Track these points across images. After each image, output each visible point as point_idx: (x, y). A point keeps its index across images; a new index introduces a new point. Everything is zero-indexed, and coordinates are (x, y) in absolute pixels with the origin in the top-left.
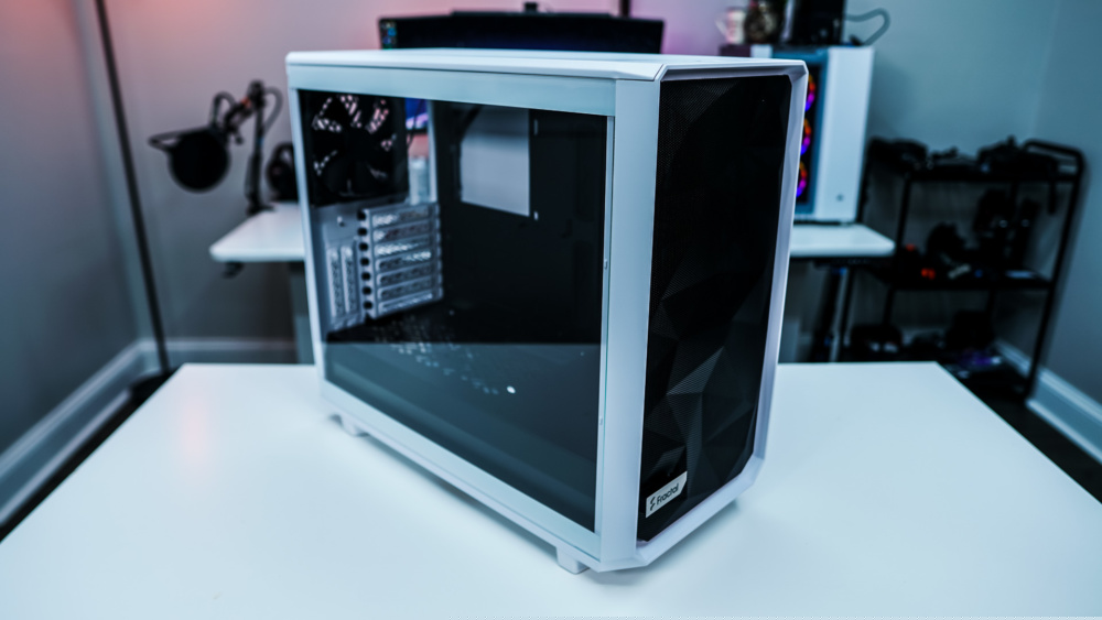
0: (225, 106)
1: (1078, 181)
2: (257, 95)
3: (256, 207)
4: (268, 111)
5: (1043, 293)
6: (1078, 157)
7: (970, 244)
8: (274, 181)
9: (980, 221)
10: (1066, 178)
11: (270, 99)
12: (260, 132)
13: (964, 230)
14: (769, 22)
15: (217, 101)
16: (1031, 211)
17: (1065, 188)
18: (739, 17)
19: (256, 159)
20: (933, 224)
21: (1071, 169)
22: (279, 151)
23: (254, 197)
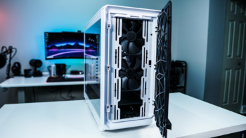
1: (186, 66)
2: (11, 49)
3: (8, 77)
4: (13, 54)
6: (185, 62)
8: (13, 71)
11: (14, 50)
12: (11, 58)
16: (178, 73)
17: (184, 68)
19: (9, 65)
21: (184, 65)
22: (15, 63)
23: (8, 74)
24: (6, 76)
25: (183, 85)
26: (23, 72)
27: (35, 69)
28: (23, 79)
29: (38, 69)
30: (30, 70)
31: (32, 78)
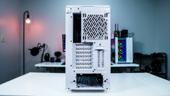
0: (39, 45)
2: (44, 46)
3: (42, 62)
4: (45, 48)
5: (165, 75)
6: (165, 54)
7: (152, 69)
8: (45, 58)
9: (153, 65)
10: (164, 57)
11: (46, 46)
12: (44, 51)
13: (150, 67)
14: (117, 35)
15: (39, 44)
16: (160, 63)
18: (113, 35)
19: (43, 55)
20: (145, 66)
21: (165, 56)
22: (46, 54)
23: (42, 60)
24: (41, 61)
25: (164, 72)
26: (50, 60)
27: (57, 58)
28: (50, 63)
29: (59, 58)
30: (54, 58)
31: (55, 63)
